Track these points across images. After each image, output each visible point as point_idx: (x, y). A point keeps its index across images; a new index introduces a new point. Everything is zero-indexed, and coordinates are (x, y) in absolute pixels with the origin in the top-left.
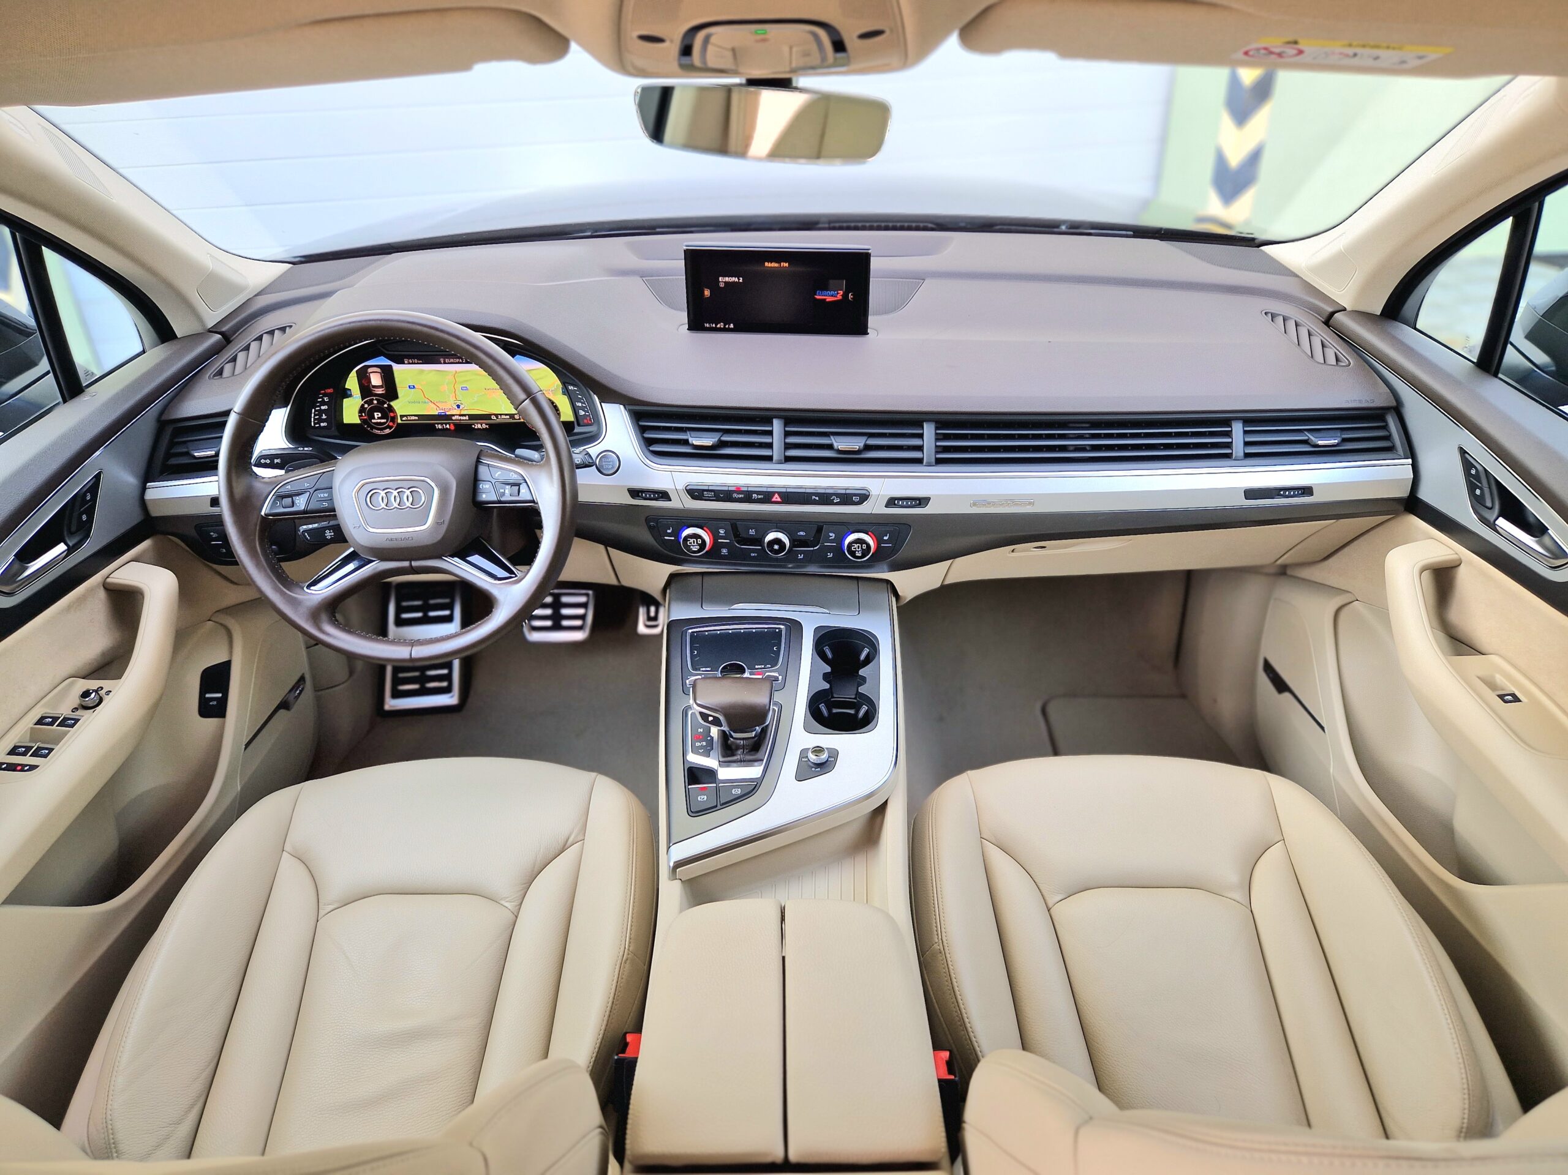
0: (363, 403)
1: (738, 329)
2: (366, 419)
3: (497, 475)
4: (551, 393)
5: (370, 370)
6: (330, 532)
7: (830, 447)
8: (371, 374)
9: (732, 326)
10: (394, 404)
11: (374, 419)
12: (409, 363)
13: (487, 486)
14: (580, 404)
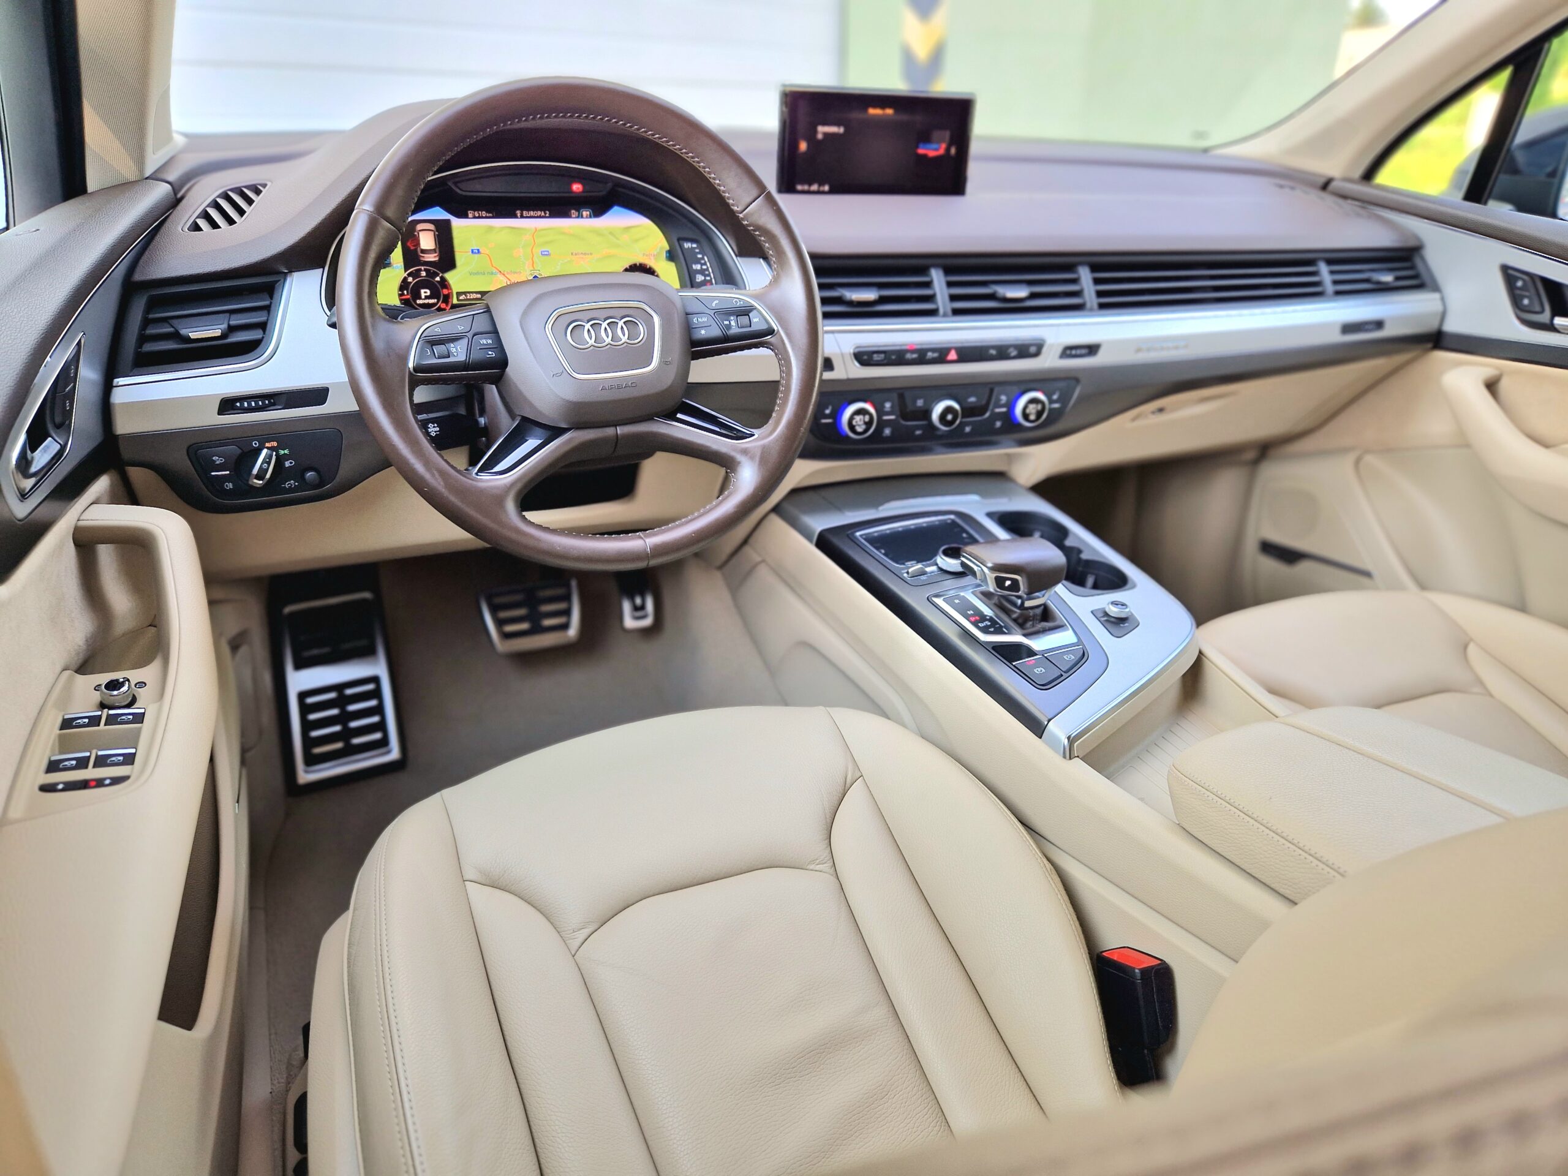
0: (405, 275)
1: (835, 191)
2: (408, 299)
3: (714, 305)
4: (652, 258)
5: (419, 227)
6: (434, 427)
7: (993, 296)
8: (421, 233)
9: (826, 188)
10: (450, 276)
11: (420, 298)
12: (475, 217)
13: (705, 319)
14: (698, 267)
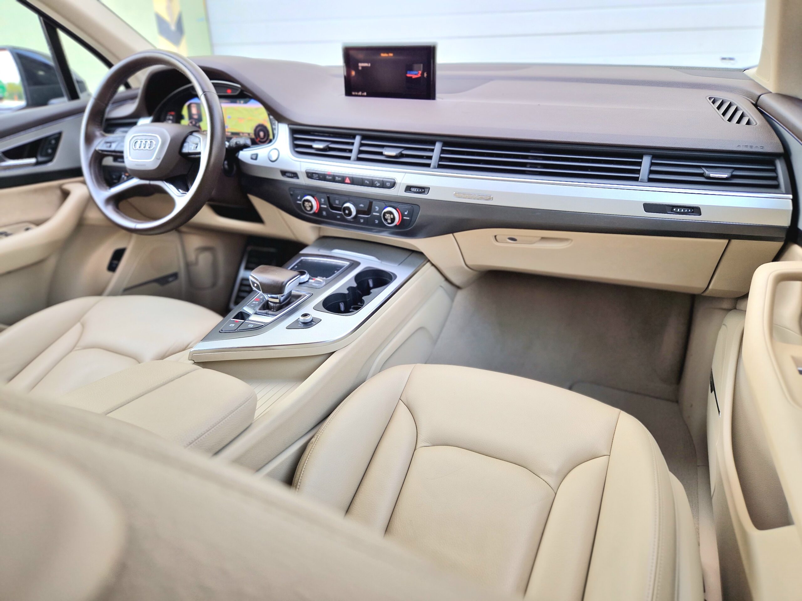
1: (369, 95)
7: (381, 154)
9: (365, 94)
